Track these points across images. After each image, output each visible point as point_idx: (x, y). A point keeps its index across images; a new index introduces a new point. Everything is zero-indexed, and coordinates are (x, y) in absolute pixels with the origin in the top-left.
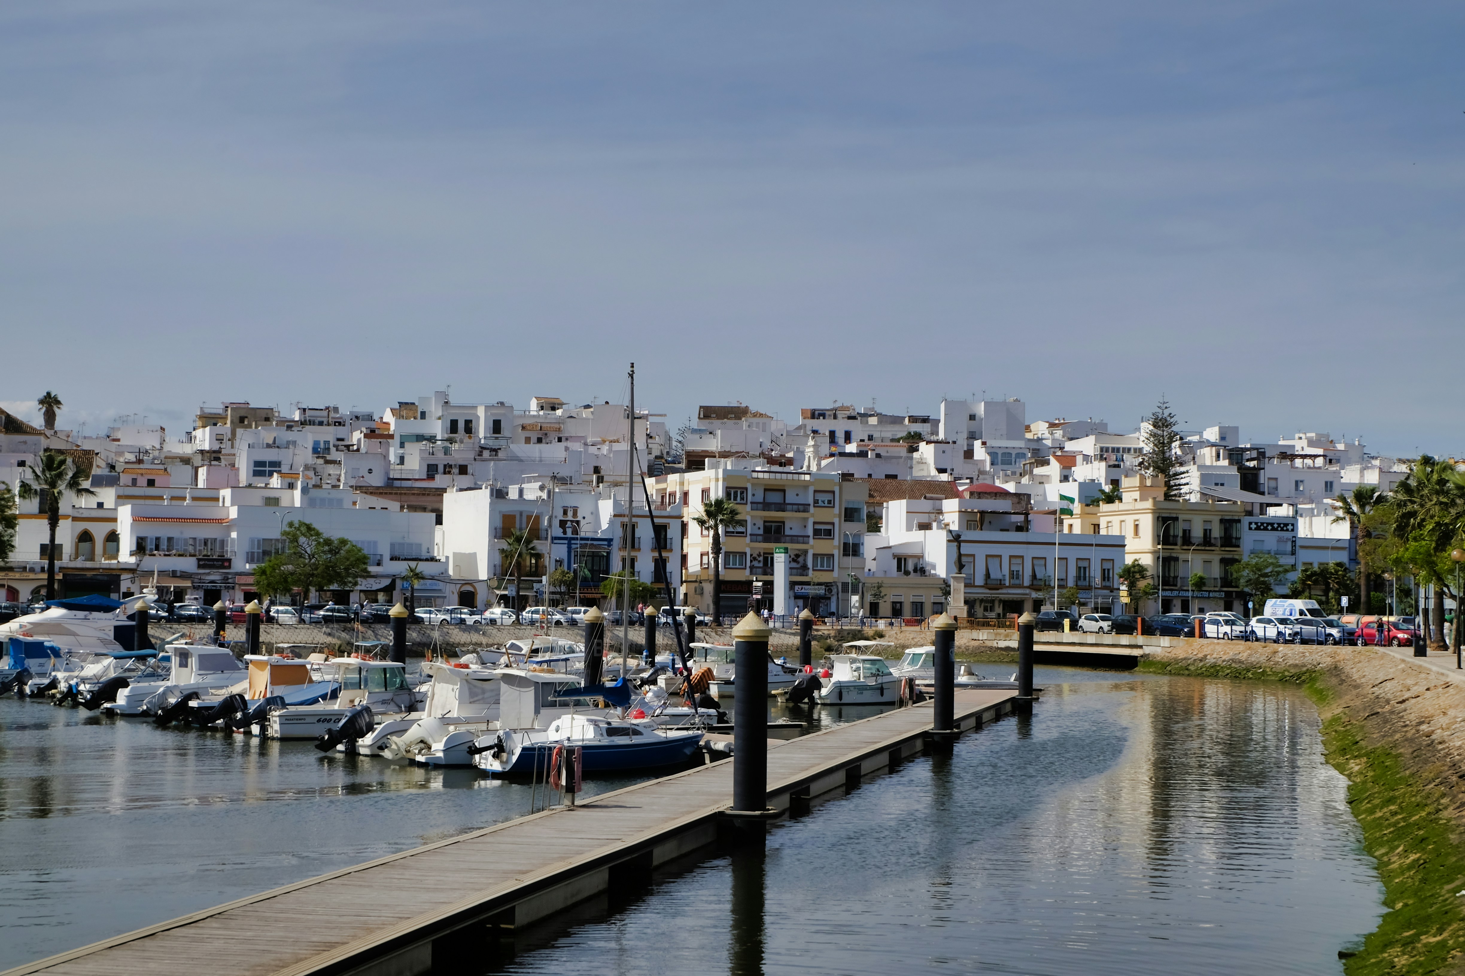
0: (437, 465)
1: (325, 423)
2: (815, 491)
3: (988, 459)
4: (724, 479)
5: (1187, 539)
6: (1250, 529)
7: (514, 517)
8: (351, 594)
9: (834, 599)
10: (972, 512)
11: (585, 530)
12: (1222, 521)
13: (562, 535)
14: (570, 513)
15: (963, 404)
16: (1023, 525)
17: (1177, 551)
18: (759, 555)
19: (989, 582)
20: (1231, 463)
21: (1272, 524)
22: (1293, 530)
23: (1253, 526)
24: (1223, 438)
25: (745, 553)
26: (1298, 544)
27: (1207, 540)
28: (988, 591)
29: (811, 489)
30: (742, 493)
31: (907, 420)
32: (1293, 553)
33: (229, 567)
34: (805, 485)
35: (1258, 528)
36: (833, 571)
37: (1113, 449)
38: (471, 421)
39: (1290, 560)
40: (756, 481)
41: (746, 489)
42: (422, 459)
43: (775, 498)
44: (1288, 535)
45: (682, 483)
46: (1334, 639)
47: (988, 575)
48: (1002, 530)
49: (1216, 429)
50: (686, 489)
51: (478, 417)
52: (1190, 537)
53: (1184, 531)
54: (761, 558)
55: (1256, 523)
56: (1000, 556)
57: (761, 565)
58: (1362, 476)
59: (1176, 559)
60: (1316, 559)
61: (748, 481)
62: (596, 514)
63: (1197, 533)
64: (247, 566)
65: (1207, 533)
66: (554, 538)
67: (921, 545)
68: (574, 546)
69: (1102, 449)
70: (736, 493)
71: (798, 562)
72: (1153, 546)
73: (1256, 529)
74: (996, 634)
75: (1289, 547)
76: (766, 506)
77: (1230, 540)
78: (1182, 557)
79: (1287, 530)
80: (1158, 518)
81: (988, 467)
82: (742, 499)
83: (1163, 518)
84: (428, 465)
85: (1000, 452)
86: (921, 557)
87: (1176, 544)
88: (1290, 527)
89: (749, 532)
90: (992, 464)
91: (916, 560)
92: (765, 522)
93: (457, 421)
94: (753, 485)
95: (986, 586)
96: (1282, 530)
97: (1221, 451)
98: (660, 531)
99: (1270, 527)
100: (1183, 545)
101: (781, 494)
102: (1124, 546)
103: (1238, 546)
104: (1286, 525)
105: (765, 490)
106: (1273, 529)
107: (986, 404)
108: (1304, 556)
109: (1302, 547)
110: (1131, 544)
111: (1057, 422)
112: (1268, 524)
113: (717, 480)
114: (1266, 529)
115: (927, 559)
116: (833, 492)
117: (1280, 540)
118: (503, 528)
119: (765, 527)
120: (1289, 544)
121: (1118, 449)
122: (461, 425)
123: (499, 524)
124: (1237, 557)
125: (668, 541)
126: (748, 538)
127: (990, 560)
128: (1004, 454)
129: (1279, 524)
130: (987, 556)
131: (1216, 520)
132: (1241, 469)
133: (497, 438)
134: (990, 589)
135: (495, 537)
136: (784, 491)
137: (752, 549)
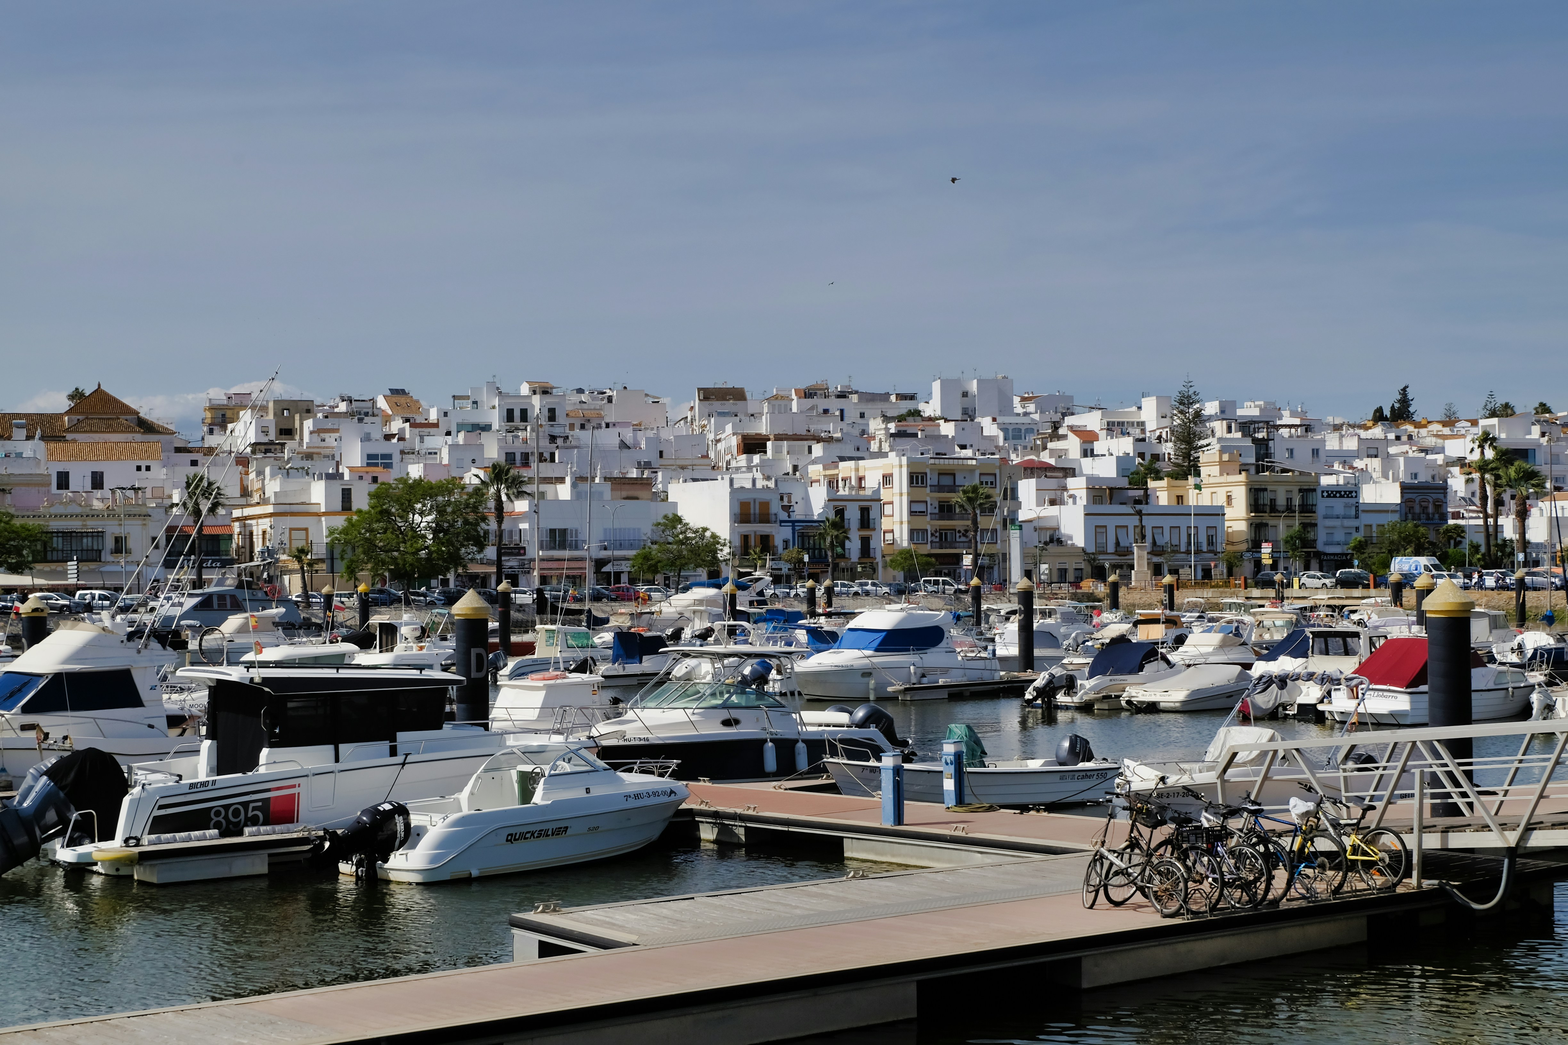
0: (514, 453)
1: (370, 413)
2: (981, 474)
3: (1001, 435)
4: (908, 466)
5: (1273, 508)
6: (1323, 496)
7: (749, 503)
8: (622, 575)
9: (996, 568)
10: (1101, 489)
11: (798, 513)
12: (1300, 491)
13: (787, 519)
14: (785, 499)
15: (958, 382)
16: (1141, 498)
17: (1266, 518)
18: (936, 531)
19: (1118, 549)
20: (1244, 436)
21: (1340, 492)
22: (1356, 497)
23: (1325, 494)
24: (1222, 412)
25: (927, 530)
26: (1361, 508)
27: (1289, 508)
28: (1117, 557)
29: (977, 473)
30: (922, 477)
31: (893, 398)
32: (1357, 517)
33: (525, 554)
34: (972, 469)
35: (1329, 496)
36: (996, 543)
37: (1119, 423)
38: (526, 410)
39: (1354, 523)
40: (933, 467)
41: (926, 474)
42: (500, 448)
43: (947, 481)
44: (1352, 501)
45: (857, 470)
46: (1556, 586)
47: (1118, 544)
48: (1121, 504)
49: (1217, 403)
50: (861, 474)
51: (533, 406)
52: (1275, 505)
53: (1271, 500)
54: (938, 534)
55: (1327, 492)
56: (1127, 527)
57: (938, 540)
58: (1341, 443)
59: (1266, 525)
60: (1374, 520)
61: (927, 466)
62: (807, 499)
63: (1281, 501)
64: (541, 553)
65: (1289, 500)
66: (781, 522)
67: (1056, 518)
68: (797, 528)
69: (1108, 423)
70: (917, 477)
71: (967, 537)
72: (1247, 514)
73: (1327, 497)
74: (1221, 593)
75: (1353, 512)
76: (939, 488)
77: (1307, 508)
78: (1271, 522)
79: (1352, 497)
80: (1250, 489)
81: (1001, 442)
82: (922, 483)
83: (1255, 489)
84: (506, 453)
85: (1011, 428)
86: (1057, 529)
87: (1265, 512)
88: (1354, 494)
89: (929, 512)
90: (1005, 439)
91: (1052, 532)
92: (939, 502)
93: (513, 410)
94: (931, 470)
95: (1116, 553)
96: (1348, 497)
97: (1233, 425)
98: (865, 512)
99: (1338, 495)
100: (1271, 512)
101: (951, 478)
102: (1224, 515)
103: (1314, 512)
104: (1351, 492)
105: (939, 474)
106: (1341, 496)
107: (979, 382)
108: (1365, 519)
109: (1364, 511)
110: (1229, 513)
111: (1026, 395)
112: (1337, 492)
113: (901, 466)
114: (1335, 496)
115: (1063, 531)
116: (995, 475)
117: (1346, 506)
118: (741, 514)
119: (940, 506)
120: (1354, 508)
121: (1123, 423)
122: (517, 414)
123: (737, 510)
124: (1313, 522)
125: (871, 521)
126: (928, 517)
127: (1119, 530)
128: (1014, 430)
129: (1345, 492)
130: (1117, 527)
131: (1296, 489)
132: (1255, 441)
133: (552, 426)
134: (1120, 556)
135: (735, 522)
136: (954, 475)
137: (932, 526)
